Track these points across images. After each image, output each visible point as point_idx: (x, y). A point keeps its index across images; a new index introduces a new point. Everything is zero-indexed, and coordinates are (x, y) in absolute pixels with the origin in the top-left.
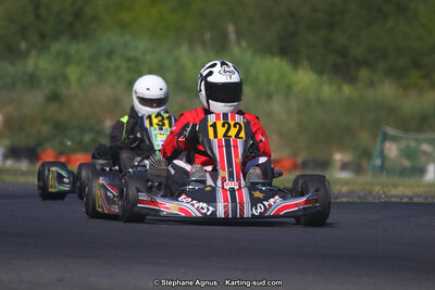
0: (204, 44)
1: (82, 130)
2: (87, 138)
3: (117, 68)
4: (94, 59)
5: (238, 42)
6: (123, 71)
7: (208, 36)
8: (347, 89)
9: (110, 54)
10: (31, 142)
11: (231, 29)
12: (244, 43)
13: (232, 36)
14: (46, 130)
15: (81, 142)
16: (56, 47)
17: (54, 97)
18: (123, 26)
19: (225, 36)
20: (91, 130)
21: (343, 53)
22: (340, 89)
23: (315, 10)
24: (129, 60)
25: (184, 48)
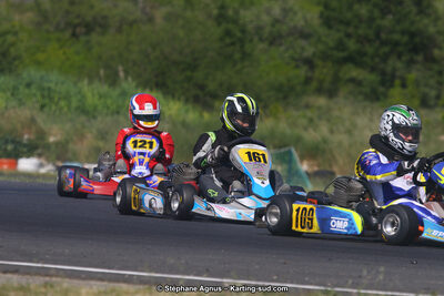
0: (100, 80)
1: (7, 142)
2: (10, 147)
3: (35, 95)
4: (15, 88)
5: (126, 78)
6: (39, 97)
7: (102, 72)
8: (206, 115)
9: (28, 85)
11: (120, 68)
12: (130, 79)
13: (122, 74)
15: (6, 150)
18: (38, 64)
19: (116, 74)
20: (13, 142)
22: (201, 116)
24: (43, 89)
25: (86, 82)
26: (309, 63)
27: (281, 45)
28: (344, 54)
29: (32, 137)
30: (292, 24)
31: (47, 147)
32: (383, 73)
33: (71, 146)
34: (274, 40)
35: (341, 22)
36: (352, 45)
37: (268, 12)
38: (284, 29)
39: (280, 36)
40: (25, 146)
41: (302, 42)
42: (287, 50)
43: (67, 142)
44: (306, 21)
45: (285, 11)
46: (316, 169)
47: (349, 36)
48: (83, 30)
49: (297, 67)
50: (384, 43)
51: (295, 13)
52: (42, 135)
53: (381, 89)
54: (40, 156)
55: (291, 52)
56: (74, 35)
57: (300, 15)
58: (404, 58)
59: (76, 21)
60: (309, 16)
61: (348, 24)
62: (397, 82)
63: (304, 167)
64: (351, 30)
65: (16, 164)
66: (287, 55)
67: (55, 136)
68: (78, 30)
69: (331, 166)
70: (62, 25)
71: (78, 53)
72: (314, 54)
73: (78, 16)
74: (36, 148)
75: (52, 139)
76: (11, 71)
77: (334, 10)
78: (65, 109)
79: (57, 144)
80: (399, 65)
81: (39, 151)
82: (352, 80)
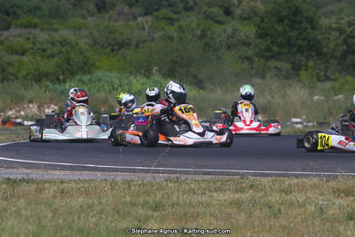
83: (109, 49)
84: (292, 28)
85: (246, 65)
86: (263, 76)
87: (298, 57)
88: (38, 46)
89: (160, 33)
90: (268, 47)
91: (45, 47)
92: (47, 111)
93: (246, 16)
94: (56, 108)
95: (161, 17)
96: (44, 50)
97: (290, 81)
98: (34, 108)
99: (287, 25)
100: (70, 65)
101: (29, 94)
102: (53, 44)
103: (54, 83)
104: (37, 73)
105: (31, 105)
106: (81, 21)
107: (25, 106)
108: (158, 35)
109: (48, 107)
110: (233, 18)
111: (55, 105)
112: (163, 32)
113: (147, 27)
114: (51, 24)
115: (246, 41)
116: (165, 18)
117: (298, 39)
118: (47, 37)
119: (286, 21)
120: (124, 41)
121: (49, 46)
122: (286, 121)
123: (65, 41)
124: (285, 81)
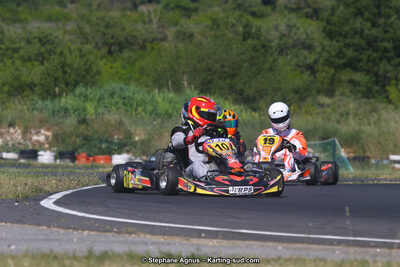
0: (168, 88)
1: (101, 141)
2: (104, 146)
3: (117, 103)
5: (189, 87)
6: (121, 105)
7: (170, 82)
8: (255, 115)
9: (112, 95)
10: (70, 149)
11: (185, 78)
12: (193, 87)
13: (186, 84)
14: (78, 141)
15: (100, 148)
16: (78, 90)
17: (83, 121)
20: (107, 141)
21: (241, 93)
22: (252, 115)
23: (222, 66)
24: (124, 98)
26: (311, 68)
27: (287, 55)
28: (344, 61)
29: (121, 137)
30: (296, 37)
31: (134, 144)
32: (376, 75)
33: (153, 142)
34: (282, 51)
35: (340, 34)
36: (350, 53)
37: (276, 28)
38: (290, 41)
39: (287, 48)
40: (116, 144)
41: (305, 52)
42: (292, 59)
43: (149, 140)
44: (307, 34)
45: (289, 27)
46: (352, 155)
47: (347, 46)
48: (117, 48)
49: (302, 72)
50: (375, 50)
51: (298, 29)
52: (129, 135)
53: (376, 88)
54: (128, 152)
55: (296, 60)
56: (110, 53)
57: (302, 30)
58: (392, 62)
59: (111, 41)
60: (309, 31)
61: (345, 36)
62: (394, 82)
63: (343, 153)
64: (348, 41)
65: (111, 159)
66: (293, 63)
67: (140, 135)
68: (113, 48)
69: (365, 152)
70: (100, 45)
71: (123, 67)
72: (315, 62)
73: (113, 38)
74: (125, 145)
75: (137, 138)
76: (93, 84)
77: (334, 25)
78: (144, 114)
79: (143, 142)
80: (389, 68)
81: (127, 148)
82: (351, 81)
83: (104, 50)
84: (374, 25)
85: (307, 76)
86: (330, 93)
87: (384, 67)
88: (7, 43)
89: (173, 29)
90: (340, 51)
91: (17, 45)
92: (35, 138)
93: (295, 7)
94: (49, 134)
95: (172, 6)
96: (16, 50)
97: (372, 100)
98: (16, 134)
99: (367, 20)
100: (65, 72)
101: (9, 114)
102: (29, 42)
103: (43, 99)
104: (16, 84)
105: (12, 130)
106: (57, 9)
107: (3, 130)
108: (171, 32)
109: (38, 133)
110: (274, 9)
111: (48, 130)
112: (178, 28)
113: (155, 20)
114: (16, 12)
115: (307, 42)
116: (178, 7)
117: (383, 40)
118: (20, 31)
119: (366, 15)
120: (126, 39)
121: (23, 44)
122: (382, 159)
123: (46, 37)
124: (365, 100)
